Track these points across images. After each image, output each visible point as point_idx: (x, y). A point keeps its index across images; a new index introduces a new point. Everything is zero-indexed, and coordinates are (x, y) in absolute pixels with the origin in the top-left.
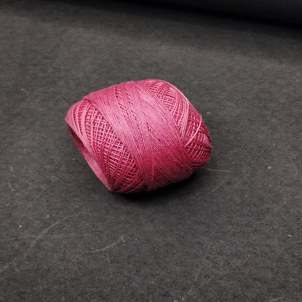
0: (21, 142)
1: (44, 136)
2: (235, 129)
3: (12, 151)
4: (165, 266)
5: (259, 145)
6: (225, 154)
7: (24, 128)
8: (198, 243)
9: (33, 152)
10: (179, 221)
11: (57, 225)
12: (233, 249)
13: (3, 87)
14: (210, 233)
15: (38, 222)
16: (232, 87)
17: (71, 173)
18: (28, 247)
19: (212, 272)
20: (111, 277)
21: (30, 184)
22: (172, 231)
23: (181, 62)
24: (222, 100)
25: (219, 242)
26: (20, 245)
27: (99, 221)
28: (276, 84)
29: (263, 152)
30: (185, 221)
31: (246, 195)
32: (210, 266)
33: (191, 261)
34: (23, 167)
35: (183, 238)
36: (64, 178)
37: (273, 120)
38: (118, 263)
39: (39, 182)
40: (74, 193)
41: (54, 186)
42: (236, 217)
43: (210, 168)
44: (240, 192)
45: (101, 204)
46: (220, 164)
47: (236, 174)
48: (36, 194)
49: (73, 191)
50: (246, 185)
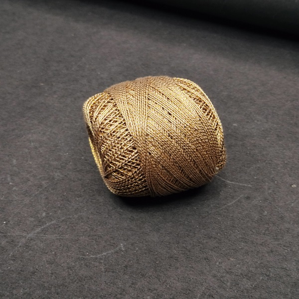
0: (30, 136)
1: (56, 132)
2: (261, 143)
3: (18, 143)
4: (166, 281)
5: (286, 162)
6: (247, 167)
7: (36, 122)
8: (205, 259)
9: (41, 147)
10: (187, 232)
11: (52, 224)
12: (244, 268)
13: (22, 80)
14: (220, 249)
15: (33, 219)
16: (262, 100)
17: (78, 171)
18: (16, 245)
19: (217, 291)
20: (103, 287)
21: (31, 179)
22: (178, 243)
23: (212, 72)
24: (251, 113)
25: (229, 260)
26: (7, 242)
27: (100, 225)
29: (288, 169)
30: (194, 233)
31: (266, 212)
32: (215, 286)
33: (195, 277)
34: (27, 161)
35: (189, 251)
36: (68, 176)
38: (113, 272)
39: (40, 178)
40: (76, 193)
41: (57, 183)
42: (252, 234)
43: (229, 180)
44: (259, 209)
45: (105, 207)
46: (241, 177)
47: (256, 189)
48: (36, 189)
49: (76, 190)
50: (267, 202)
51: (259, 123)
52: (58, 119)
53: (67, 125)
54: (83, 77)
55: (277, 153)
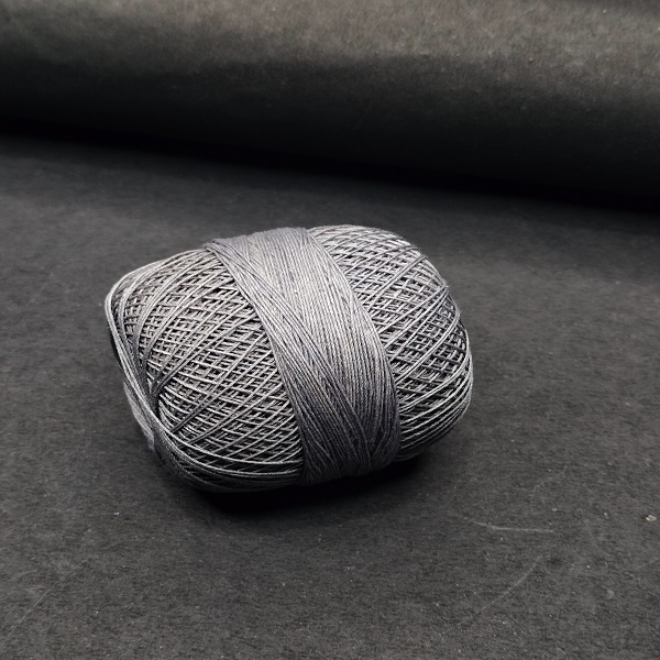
1: (30, 457)
2: (538, 426)
5: (610, 464)
6: (526, 486)
16: (504, 328)
17: (114, 549)
24: (488, 359)
28: (610, 322)
31: (611, 592)
36: (92, 566)
37: (628, 404)
39: (20, 580)
40: (126, 606)
41: (67, 588)
43: (493, 524)
44: (591, 585)
45: (211, 634)
46: (519, 512)
47: (567, 538)
48: (14, 612)
49: (124, 599)
50: (604, 565)
51: (515, 380)
52: (28, 424)
53: (54, 436)
54: (63, 316)
55: (582, 444)
